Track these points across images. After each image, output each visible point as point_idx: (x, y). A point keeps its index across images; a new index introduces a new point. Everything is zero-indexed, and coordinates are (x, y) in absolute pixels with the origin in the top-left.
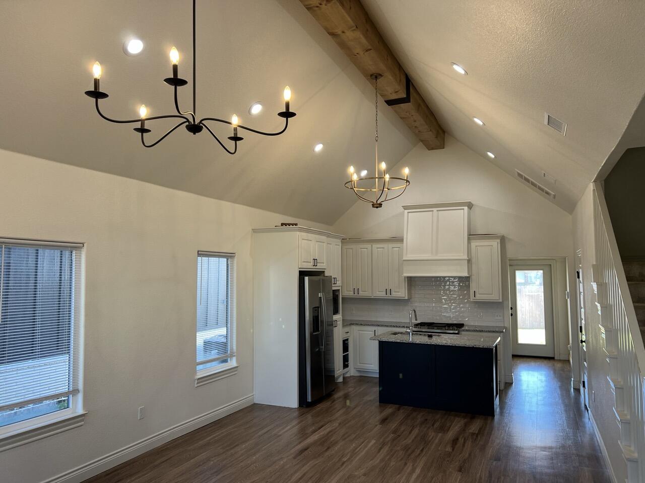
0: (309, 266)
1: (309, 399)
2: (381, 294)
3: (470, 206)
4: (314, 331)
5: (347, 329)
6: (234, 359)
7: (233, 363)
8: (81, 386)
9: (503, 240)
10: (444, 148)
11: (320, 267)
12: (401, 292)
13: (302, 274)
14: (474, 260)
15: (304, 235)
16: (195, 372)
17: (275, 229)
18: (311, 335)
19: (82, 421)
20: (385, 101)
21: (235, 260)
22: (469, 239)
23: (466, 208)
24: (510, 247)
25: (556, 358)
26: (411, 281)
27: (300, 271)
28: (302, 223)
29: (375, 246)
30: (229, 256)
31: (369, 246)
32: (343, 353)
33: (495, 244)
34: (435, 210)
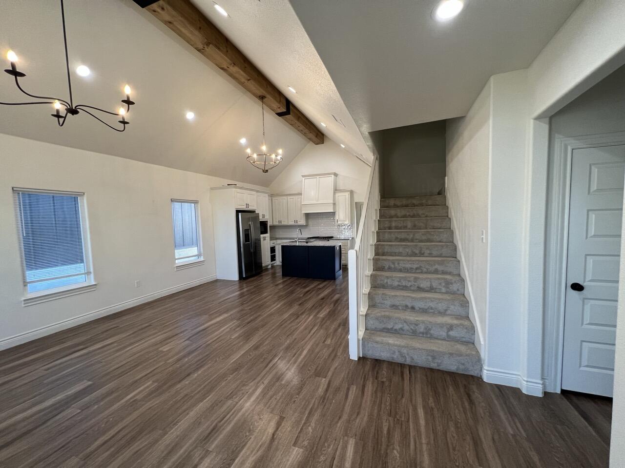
0: (244, 208)
1: (244, 276)
2: (291, 223)
3: (336, 175)
4: (246, 242)
5: (272, 242)
6: (202, 257)
7: (202, 259)
8: (92, 270)
9: (352, 192)
10: (323, 143)
11: (250, 208)
12: (302, 222)
13: (238, 212)
14: (337, 203)
15: (239, 190)
16: (175, 263)
17: (223, 187)
18: (244, 244)
19: (95, 288)
20: (276, 114)
21: (199, 204)
22: (334, 193)
23: (333, 176)
24: (355, 196)
26: (308, 216)
27: (236, 210)
28: (239, 184)
29: (289, 197)
30: (196, 202)
31: (285, 197)
32: (271, 253)
33: (347, 195)
34: (318, 177)
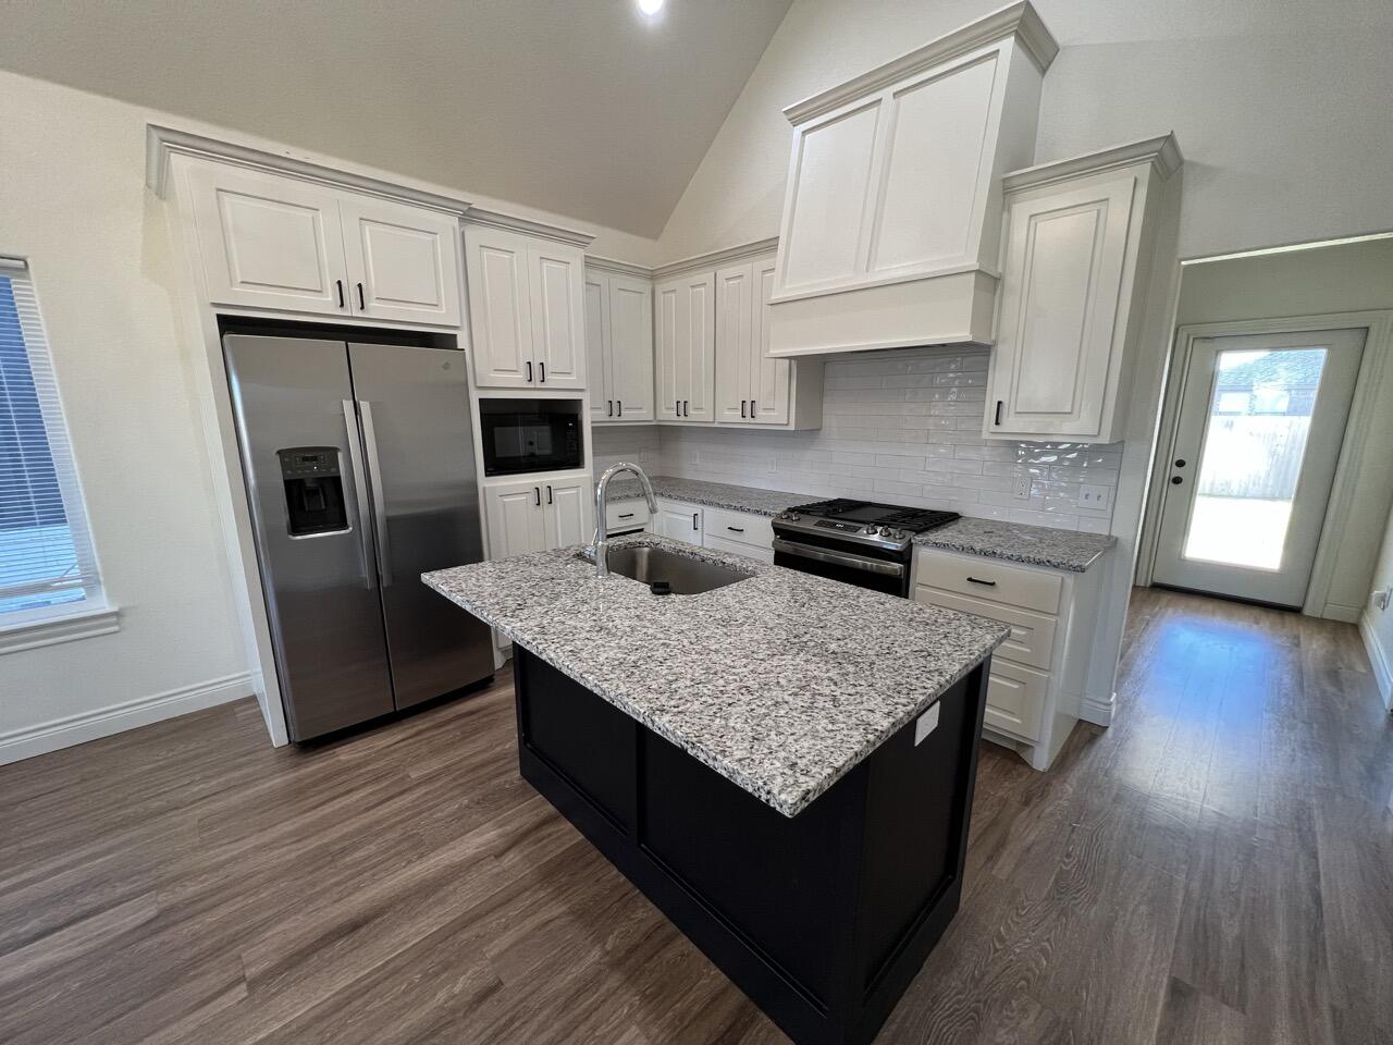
2: (730, 416)
12: (779, 412)
14: (1013, 280)
22: (1005, 192)
23: (1006, 47)
25: (1307, 611)
26: (821, 376)
29: (726, 273)
31: (706, 276)
34: (886, 94)
